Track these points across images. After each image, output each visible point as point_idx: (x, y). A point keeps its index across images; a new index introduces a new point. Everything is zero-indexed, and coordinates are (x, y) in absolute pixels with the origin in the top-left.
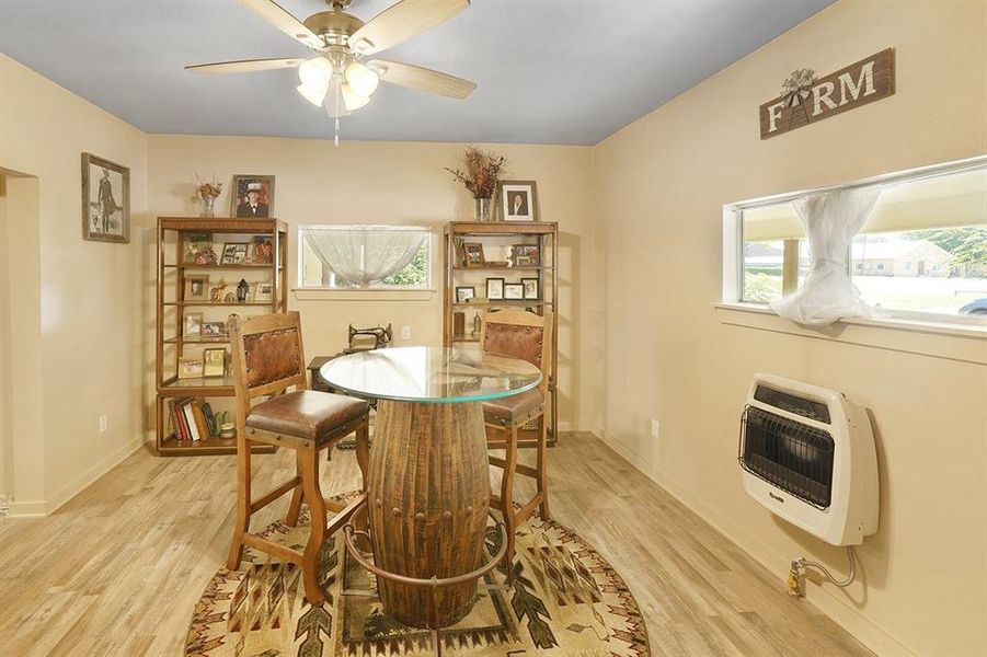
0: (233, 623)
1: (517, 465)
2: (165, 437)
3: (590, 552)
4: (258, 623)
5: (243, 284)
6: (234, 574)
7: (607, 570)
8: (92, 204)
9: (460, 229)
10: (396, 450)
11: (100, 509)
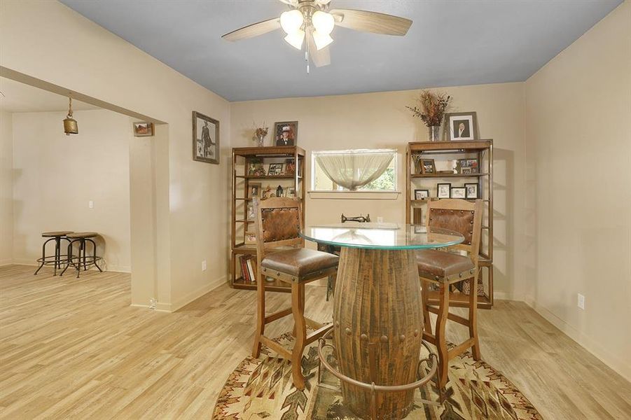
0: (248, 390)
1: (449, 314)
2: (236, 278)
3: (514, 391)
4: (262, 393)
5: (280, 188)
6: (256, 360)
7: (529, 408)
8: (198, 140)
9: (416, 148)
10: (348, 288)
11: (197, 312)
